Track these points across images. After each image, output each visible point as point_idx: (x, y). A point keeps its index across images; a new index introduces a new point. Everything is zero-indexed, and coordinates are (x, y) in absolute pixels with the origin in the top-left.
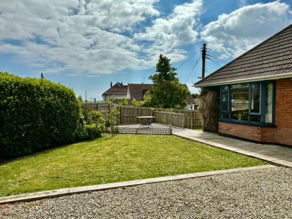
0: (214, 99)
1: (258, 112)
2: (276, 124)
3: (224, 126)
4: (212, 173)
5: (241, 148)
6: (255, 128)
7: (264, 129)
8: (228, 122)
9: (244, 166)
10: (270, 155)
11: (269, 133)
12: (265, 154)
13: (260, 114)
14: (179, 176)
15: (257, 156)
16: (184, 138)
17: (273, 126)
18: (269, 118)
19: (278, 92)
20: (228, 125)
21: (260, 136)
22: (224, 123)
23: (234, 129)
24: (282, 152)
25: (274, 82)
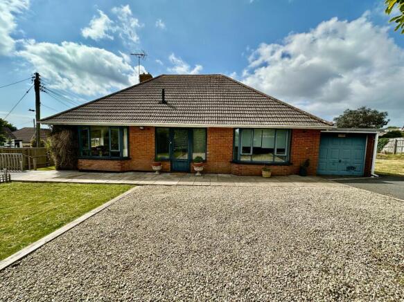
0: (70, 138)
1: (118, 149)
2: (131, 157)
3: (84, 163)
4: (105, 205)
5: (109, 178)
6: (116, 162)
7: (123, 162)
8: (89, 159)
9: (123, 192)
10: (133, 180)
11: (126, 164)
12: (129, 179)
13: (119, 150)
14: (77, 220)
15: (126, 182)
16: (37, 182)
17: (128, 158)
18: (126, 153)
19: (131, 135)
20: (90, 162)
21: (120, 167)
22: (85, 161)
23: (96, 164)
24: (138, 176)
25: (128, 128)
